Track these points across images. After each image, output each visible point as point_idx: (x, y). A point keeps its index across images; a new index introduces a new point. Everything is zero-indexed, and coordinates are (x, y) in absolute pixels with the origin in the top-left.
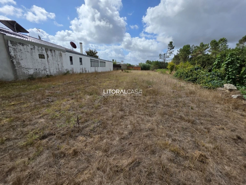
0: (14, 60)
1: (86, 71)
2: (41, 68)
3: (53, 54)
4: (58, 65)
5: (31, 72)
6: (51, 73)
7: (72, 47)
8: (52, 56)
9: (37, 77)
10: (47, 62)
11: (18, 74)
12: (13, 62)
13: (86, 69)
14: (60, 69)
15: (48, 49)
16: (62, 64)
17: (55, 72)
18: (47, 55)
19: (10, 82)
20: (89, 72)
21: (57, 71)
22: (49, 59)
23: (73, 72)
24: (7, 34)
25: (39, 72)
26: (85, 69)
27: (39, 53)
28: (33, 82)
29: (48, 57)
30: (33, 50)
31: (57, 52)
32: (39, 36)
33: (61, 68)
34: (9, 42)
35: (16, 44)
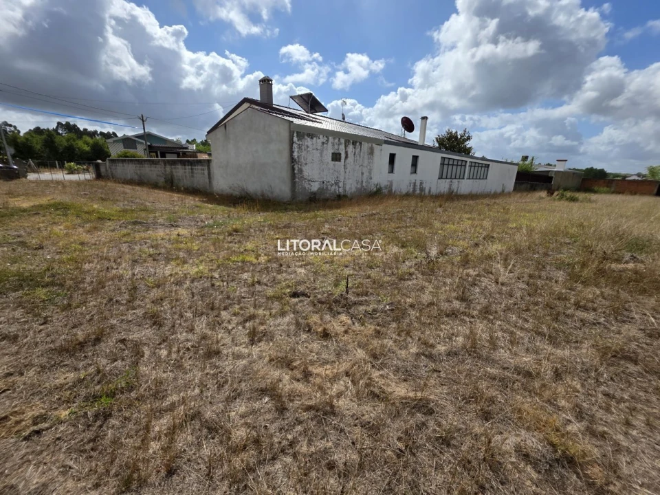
0: (296, 166)
1: (422, 189)
2: (331, 180)
3: (358, 150)
4: (362, 174)
5: (315, 187)
6: (345, 191)
7: (403, 130)
8: (355, 154)
9: (322, 197)
10: (343, 167)
11: (296, 190)
12: (293, 169)
13: (424, 186)
14: (364, 184)
15: (349, 141)
16: (370, 172)
17: (354, 190)
18: (346, 153)
19: (284, 203)
20: (430, 191)
21: (356, 188)
22: (348, 161)
23: (392, 190)
24: (296, 121)
25: (327, 188)
26: (421, 184)
27: (332, 151)
28: (313, 205)
29: (347, 157)
30: (325, 145)
31: (366, 146)
32: (343, 115)
33: (367, 181)
34: (295, 134)
35: (304, 137)
